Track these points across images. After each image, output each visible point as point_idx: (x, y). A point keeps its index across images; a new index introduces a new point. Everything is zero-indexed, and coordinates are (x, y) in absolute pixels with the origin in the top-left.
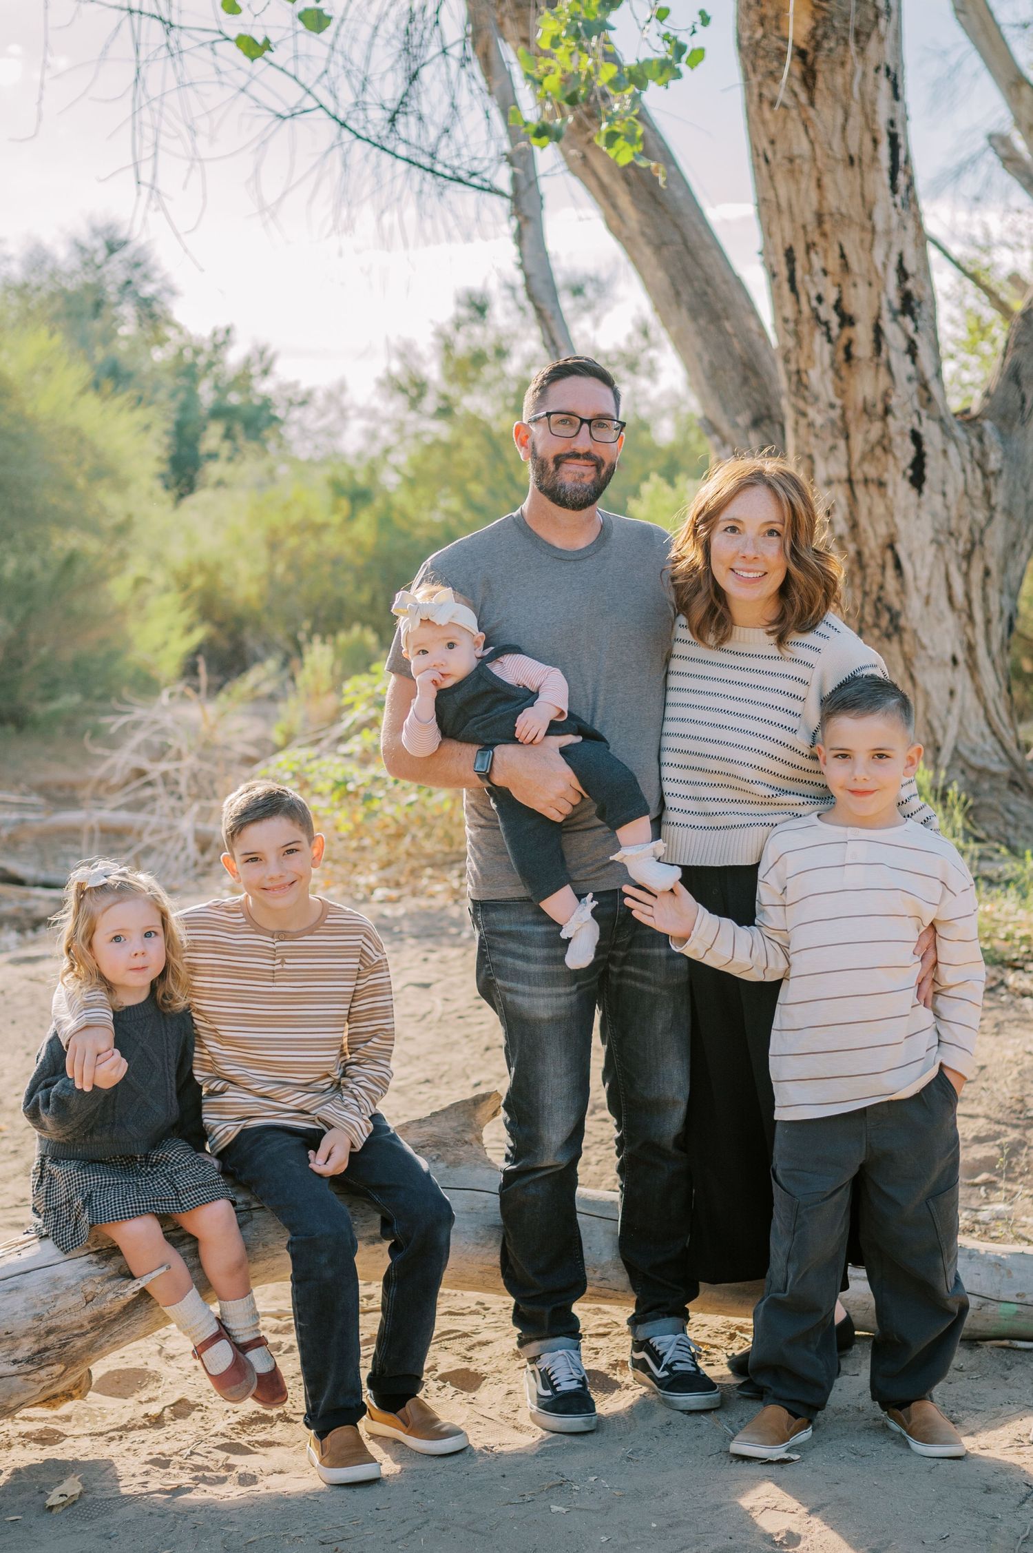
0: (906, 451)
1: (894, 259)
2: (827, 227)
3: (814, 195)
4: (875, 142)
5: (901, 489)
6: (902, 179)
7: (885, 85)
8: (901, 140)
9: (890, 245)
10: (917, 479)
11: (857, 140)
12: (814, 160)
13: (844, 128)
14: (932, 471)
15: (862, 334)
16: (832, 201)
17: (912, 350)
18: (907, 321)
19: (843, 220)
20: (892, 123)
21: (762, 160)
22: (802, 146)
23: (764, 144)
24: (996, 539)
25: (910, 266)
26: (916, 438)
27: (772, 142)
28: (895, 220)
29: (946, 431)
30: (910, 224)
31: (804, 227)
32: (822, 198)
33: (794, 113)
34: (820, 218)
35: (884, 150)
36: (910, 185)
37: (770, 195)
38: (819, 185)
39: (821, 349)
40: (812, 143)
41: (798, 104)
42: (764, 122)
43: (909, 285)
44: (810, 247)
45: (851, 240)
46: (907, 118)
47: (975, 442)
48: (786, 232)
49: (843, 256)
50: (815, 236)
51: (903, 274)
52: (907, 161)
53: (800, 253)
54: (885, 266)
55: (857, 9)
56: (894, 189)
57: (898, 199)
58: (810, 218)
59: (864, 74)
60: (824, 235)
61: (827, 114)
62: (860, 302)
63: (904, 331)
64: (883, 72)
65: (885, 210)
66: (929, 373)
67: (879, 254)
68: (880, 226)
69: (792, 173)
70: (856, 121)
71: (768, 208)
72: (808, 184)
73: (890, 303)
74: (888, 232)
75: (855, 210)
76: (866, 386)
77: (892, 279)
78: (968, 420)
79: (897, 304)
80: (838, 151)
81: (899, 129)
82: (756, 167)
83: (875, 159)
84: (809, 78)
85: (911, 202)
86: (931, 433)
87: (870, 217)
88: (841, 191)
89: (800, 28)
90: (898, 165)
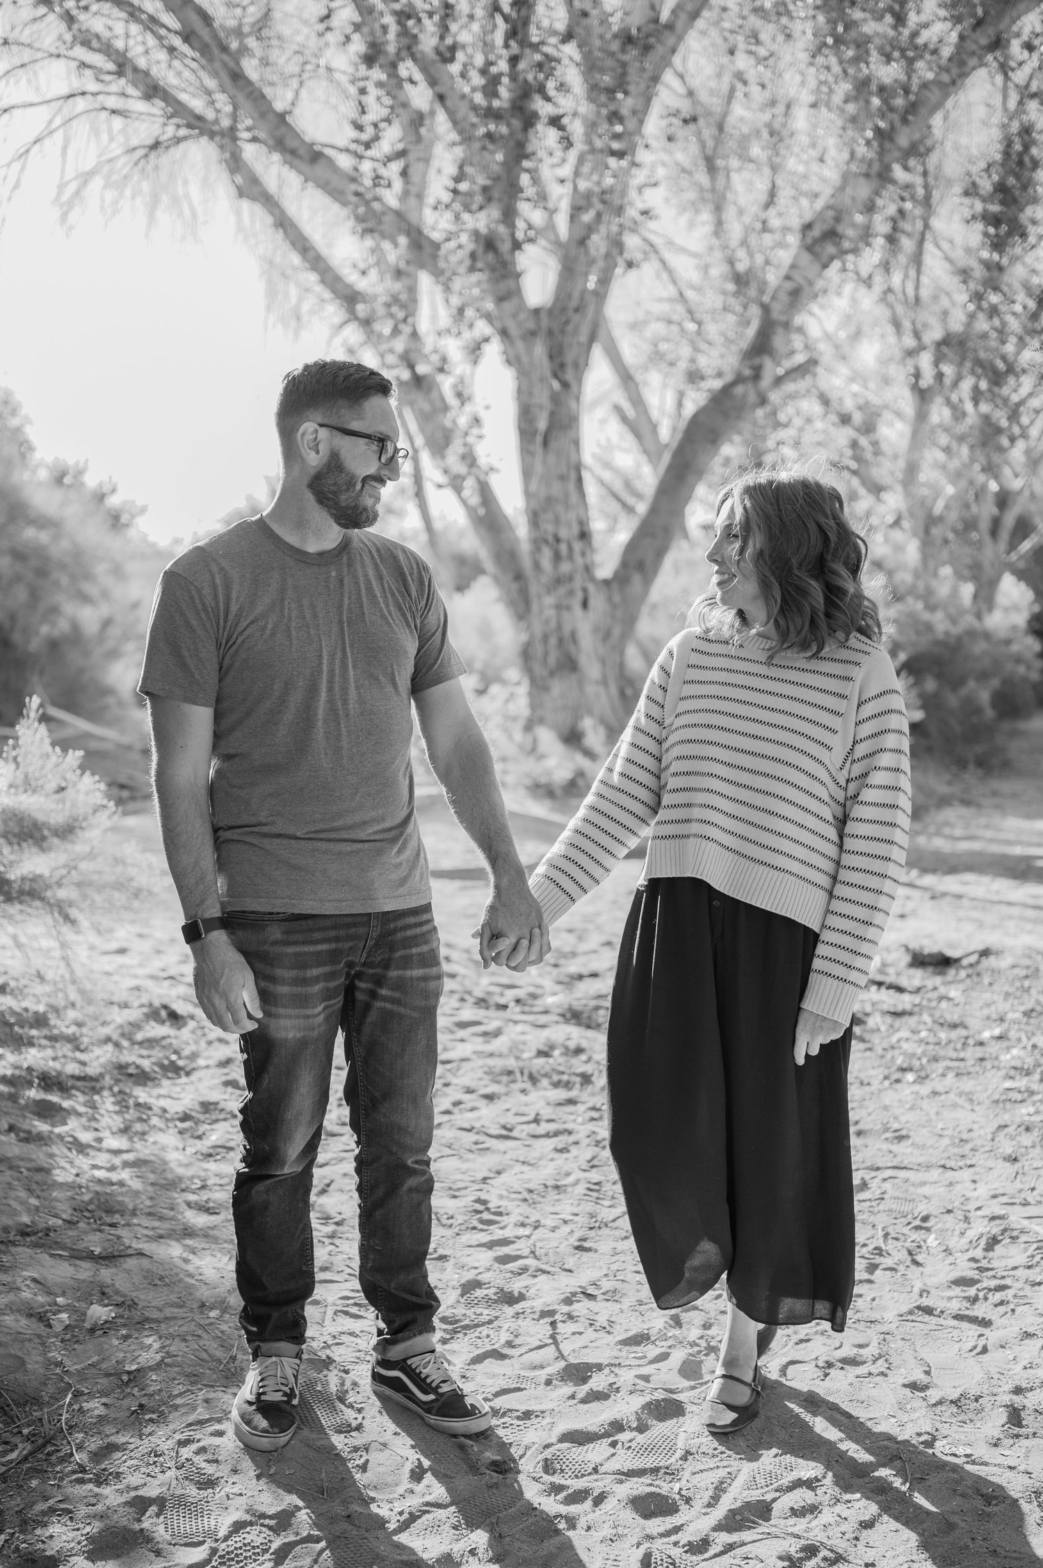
0: (579, 596)
1: (576, 517)
2: (551, 503)
3: (546, 490)
4: (570, 471)
5: (578, 610)
7: (573, 448)
8: (580, 472)
9: (574, 510)
10: (585, 604)
11: (563, 469)
13: (558, 464)
14: (593, 602)
15: (563, 548)
16: (553, 492)
17: (583, 554)
18: (582, 542)
19: (557, 500)
20: (577, 464)
21: (526, 477)
23: (526, 468)
24: (617, 631)
25: (583, 520)
26: (585, 590)
27: (530, 467)
28: (576, 501)
29: (597, 587)
30: (582, 502)
31: (541, 502)
32: (549, 491)
33: (540, 457)
34: (548, 499)
35: (573, 475)
36: (583, 487)
37: (529, 490)
38: (548, 486)
39: (547, 553)
41: (541, 454)
47: (608, 591)
55: (564, 419)
61: (552, 458)
62: (563, 533)
63: (581, 546)
65: (574, 498)
66: (590, 563)
73: (575, 535)
76: (565, 567)
77: (576, 525)
78: (607, 583)
79: (578, 535)
84: (546, 443)
86: (591, 588)
88: (556, 489)
89: (542, 424)
90: (580, 480)
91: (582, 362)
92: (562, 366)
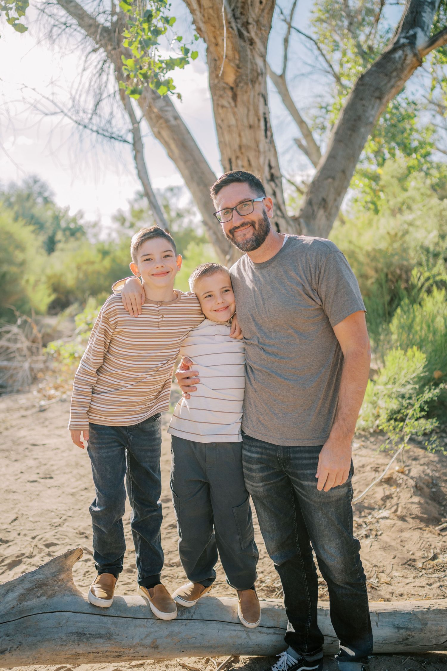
1: (267, 162)
2: (243, 150)
3: (238, 139)
4: (259, 120)
6: (269, 133)
7: (262, 100)
8: (268, 120)
9: (265, 157)
11: (252, 119)
12: (237, 126)
13: (248, 115)
16: (244, 141)
17: (274, 194)
18: (272, 184)
19: (248, 148)
20: (264, 114)
21: (219, 127)
22: (233, 121)
23: (219, 121)
25: (273, 164)
27: (222, 121)
28: (267, 148)
29: (287, 222)
30: (272, 149)
31: (235, 151)
32: (241, 140)
33: (230, 110)
34: (240, 147)
35: (262, 123)
36: (272, 136)
37: (222, 140)
38: (240, 136)
40: (237, 120)
41: (231, 107)
42: (219, 114)
43: (273, 171)
44: (237, 158)
45: (252, 155)
46: (269, 112)
47: (298, 227)
48: (229, 153)
49: (249, 161)
50: (239, 154)
51: (270, 167)
52: (270, 127)
53: (233, 160)
54: (264, 163)
55: (251, 73)
56: (266, 136)
57: (268, 140)
58: (236, 147)
59: (254, 96)
60: (242, 153)
61: (241, 110)
63: (271, 187)
64: (261, 95)
65: (263, 144)
66: (281, 202)
67: (262, 160)
68: (262, 149)
69: (230, 132)
70: (252, 113)
71: (222, 145)
72: (235, 135)
73: (266, 177)
74: (265, 152)
75: (253, 144)
77: (267, 169)
78: (295, 219)
79: (269, 177)
80: (246, 123)
81: (267, 116)
82: (217, 130)
83: (259, 126)
84: (234, 97)
85: (272, 142)
86: (283, 223)
87: (258, 146)
88: (247, 137)
89: (231, 79)
90: (267, 129)
91: (264, 21)
92: (246, 24)
